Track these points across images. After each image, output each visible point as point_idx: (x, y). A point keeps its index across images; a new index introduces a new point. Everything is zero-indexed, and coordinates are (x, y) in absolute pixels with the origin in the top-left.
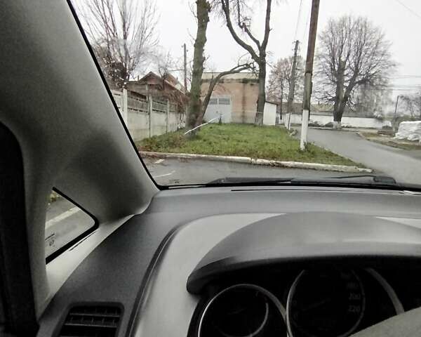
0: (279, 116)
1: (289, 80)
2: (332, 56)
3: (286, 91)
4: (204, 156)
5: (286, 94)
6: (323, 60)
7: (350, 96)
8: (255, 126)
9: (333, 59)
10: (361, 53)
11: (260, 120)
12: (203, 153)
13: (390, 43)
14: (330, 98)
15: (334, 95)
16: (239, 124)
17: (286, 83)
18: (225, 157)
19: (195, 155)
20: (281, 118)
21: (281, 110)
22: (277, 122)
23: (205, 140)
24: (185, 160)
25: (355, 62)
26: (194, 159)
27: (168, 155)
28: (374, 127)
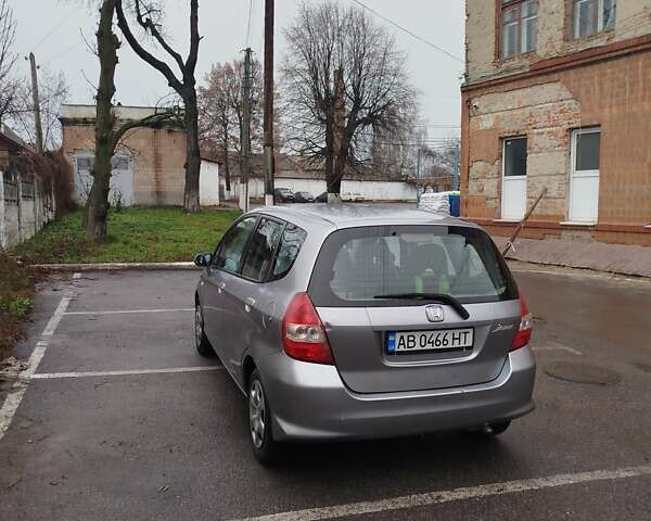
0: (224, 183)
1: (238, 109)
2: (313, 70)
3: (235, 132)
4: (138, 264)
5: (233, 137)
6: (298, 79)
7: (350, 146)
8: (186, 211)
9: (315, 78)
10: (361, 69)
11: (195, 199)
12: (135, 261)
13: (404, 55)
14: (317, 150)
15: (324, 145)
16: (154, 207)
17: (231, 114)
18: (168, 264)
19: (126, 264)
20: (229, 189)
21: (227, 170)
22: (221, 195)
23: (126, 243)
24: (113, 271)
25: (353, 85)
26: (124, 269)
27: (84, 266)
28: (404, 198)
